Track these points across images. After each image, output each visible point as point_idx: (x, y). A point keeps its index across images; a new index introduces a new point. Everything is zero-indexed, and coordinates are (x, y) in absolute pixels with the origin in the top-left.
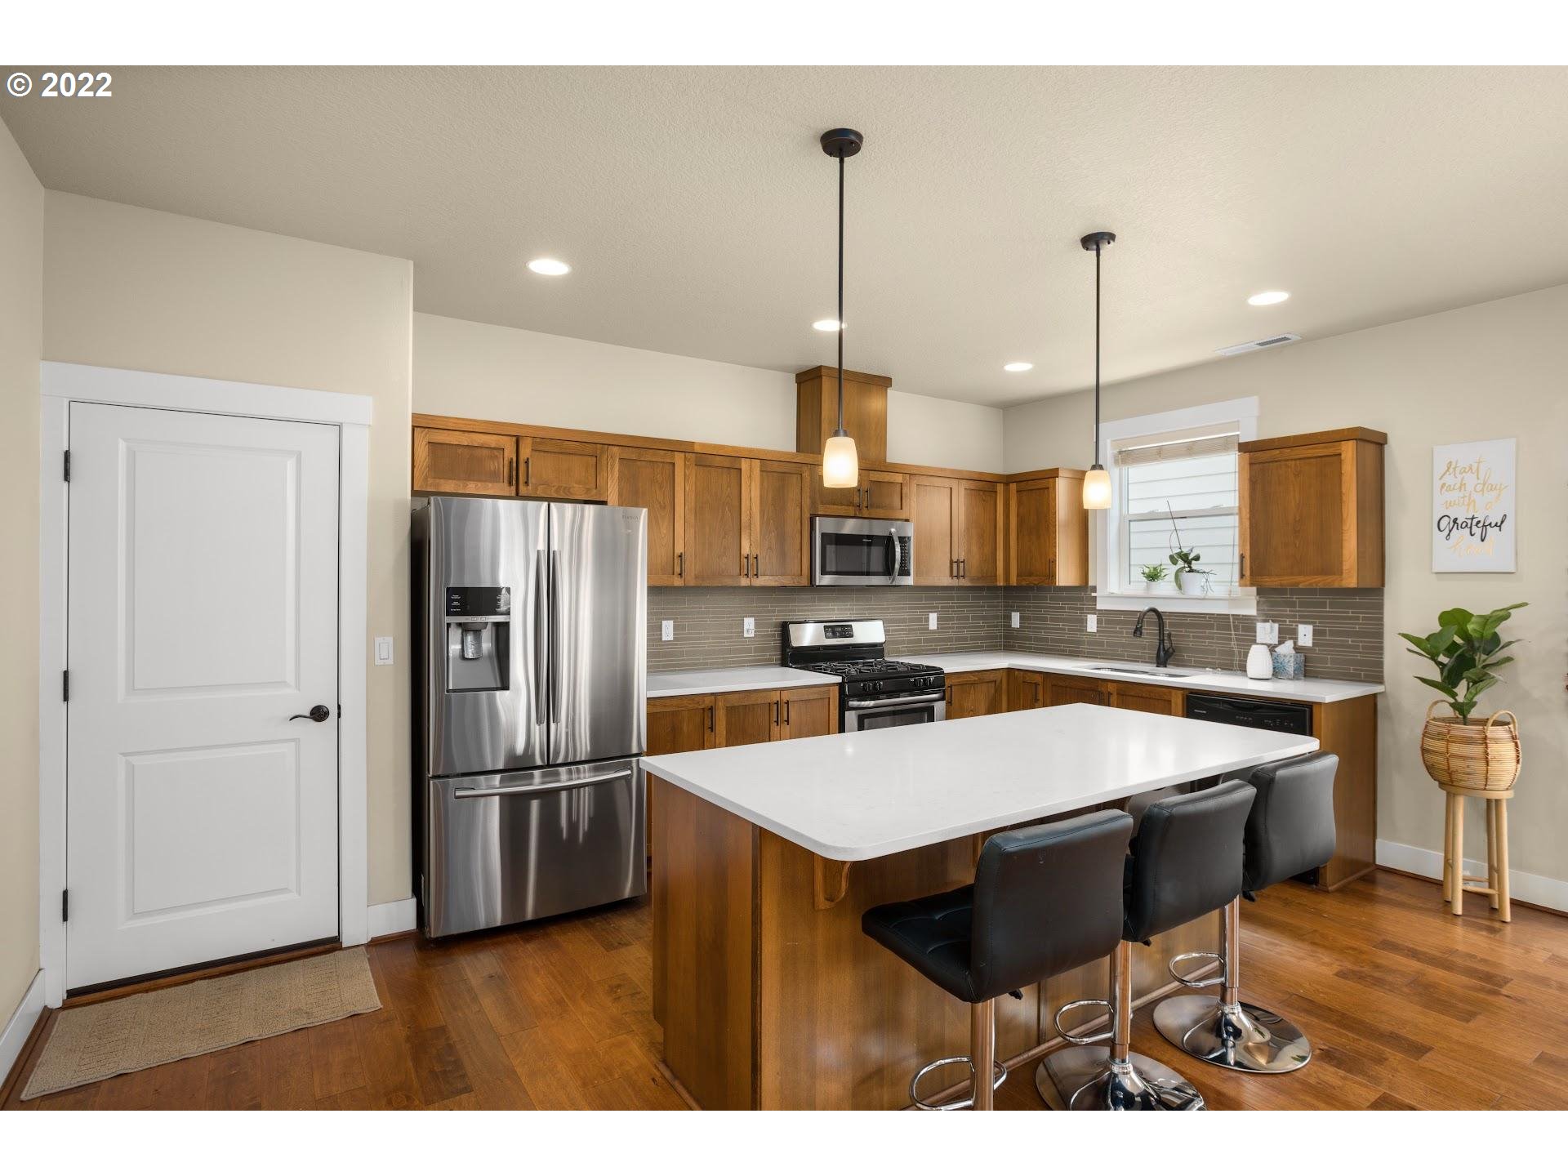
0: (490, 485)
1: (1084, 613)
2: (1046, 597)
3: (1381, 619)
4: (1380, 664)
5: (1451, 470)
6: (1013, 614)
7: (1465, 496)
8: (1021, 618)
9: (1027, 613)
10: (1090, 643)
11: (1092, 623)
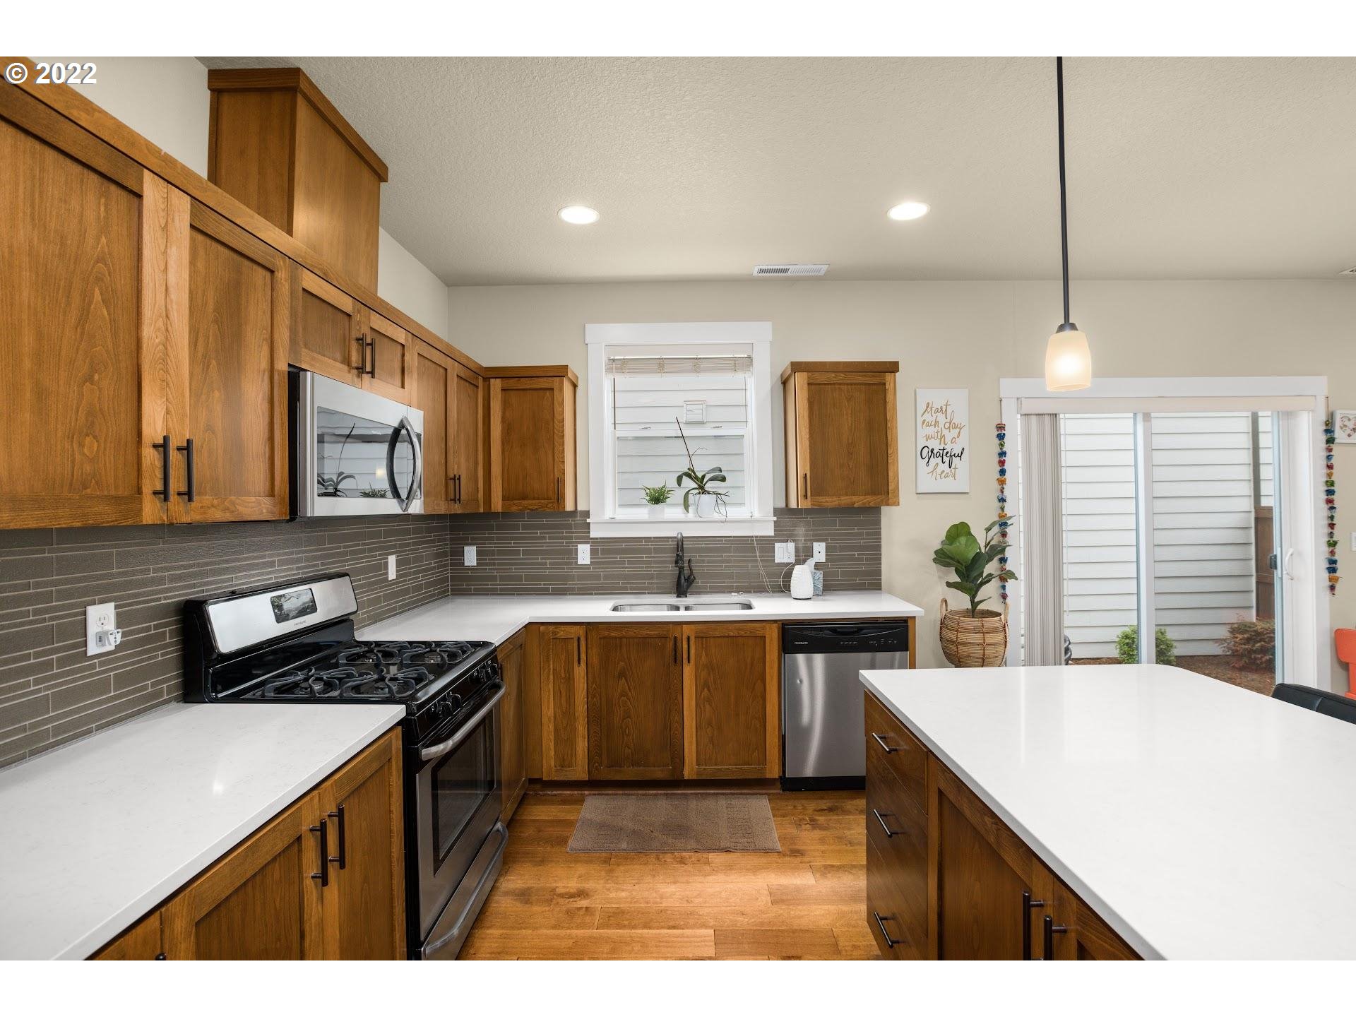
1: (573, 543)
2: (518, 525)
3: (879, 534)
4: (879, 573)
5: (929, 409)
6: (467, 549)
7: (938, 432)
8: (479, 553)
9: (489, 547)
10: (581, 578)
11: (584, 554)
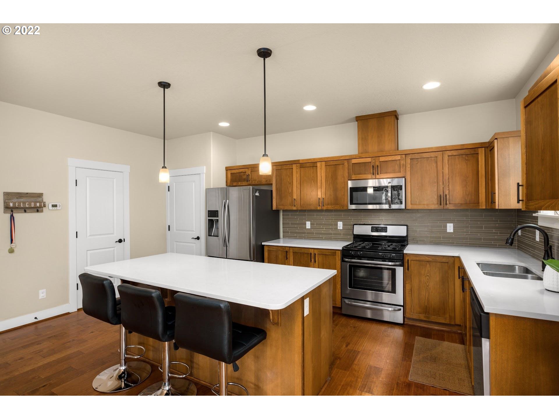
0: (243, 182)
